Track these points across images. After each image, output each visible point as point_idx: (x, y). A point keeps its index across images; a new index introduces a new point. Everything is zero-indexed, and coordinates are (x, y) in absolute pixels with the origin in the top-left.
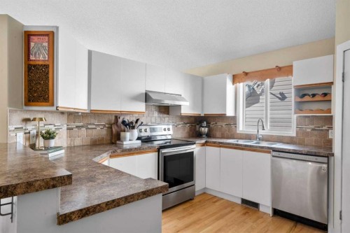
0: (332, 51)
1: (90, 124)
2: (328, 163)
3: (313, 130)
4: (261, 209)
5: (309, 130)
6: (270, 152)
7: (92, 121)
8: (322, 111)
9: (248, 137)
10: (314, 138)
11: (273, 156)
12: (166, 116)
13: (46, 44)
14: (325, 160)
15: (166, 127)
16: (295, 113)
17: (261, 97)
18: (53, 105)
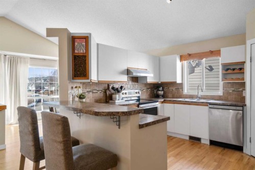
0: (244, 43)
1: (94, 90)
2: (243, 110)
3: (233, 91)
4: (202, 141)
5: (231, 91)
6: (207, 106)
7: (96, 88)
8: (238, 79)
9: (191, 97)
10: (234, 96)
11: (210, 108)
12: (136, 83)
13: (84, 44)
14: (241, 108)
15: (137, 91)
16: (222, 81)
17: (195, 69)
18: (88, 79)
